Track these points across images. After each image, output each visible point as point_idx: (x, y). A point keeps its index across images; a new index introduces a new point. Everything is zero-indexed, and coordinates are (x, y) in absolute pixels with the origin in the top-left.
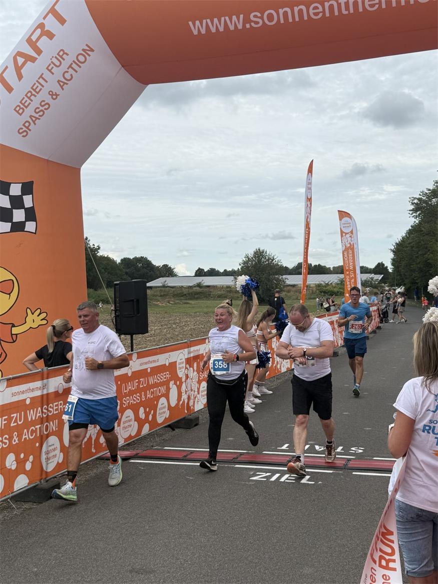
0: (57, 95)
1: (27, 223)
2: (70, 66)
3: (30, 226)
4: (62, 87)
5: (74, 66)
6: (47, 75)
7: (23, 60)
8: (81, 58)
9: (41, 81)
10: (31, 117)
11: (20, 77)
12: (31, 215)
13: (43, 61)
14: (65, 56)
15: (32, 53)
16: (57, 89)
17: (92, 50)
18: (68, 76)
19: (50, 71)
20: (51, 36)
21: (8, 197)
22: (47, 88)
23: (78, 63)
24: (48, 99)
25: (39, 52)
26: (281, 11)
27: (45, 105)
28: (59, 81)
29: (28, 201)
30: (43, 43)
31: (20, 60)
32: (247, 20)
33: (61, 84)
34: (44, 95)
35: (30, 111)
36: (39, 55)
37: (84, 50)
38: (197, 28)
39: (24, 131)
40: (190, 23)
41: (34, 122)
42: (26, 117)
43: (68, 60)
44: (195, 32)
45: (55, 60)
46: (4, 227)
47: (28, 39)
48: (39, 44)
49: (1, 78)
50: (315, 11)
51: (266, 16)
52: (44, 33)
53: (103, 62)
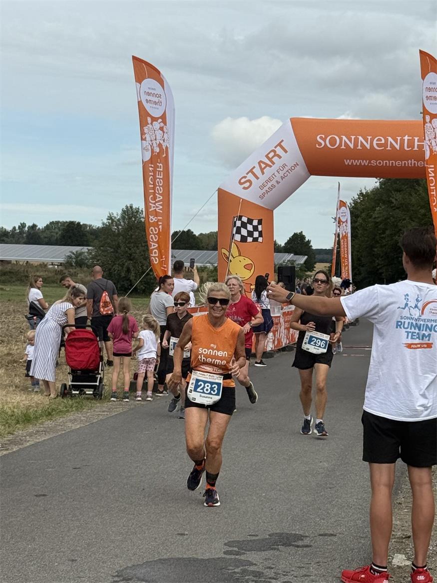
0: (279, 182)
2: (288, 171)
3: (260, 239)
4: (282, 179)
5: (289, 171)
6: (276, 173)
7: (265, 166)
8: (293, 168)
9: (273, 176)
10: (266, 191)
11: (263, 173)
12: (261, 234)
13: (275, 168)
14: (286, 167)
15: (270, 164)
16: (280, 180)
17: (298, 165)
18: (285, 175)
19: (278, 172)
20: (280, 157)
21: (252, 226)
22: (276, 179)
23: (291, 169)
24: (275, 184)
25: (273, 163)
26: (385, 162)
27: (273, 186)
28: (281, 177)
29: (260, 228)
30: (275, 159)
31: (263, 166)
32: (370, 162)
34: (274, 182)
35: (266, 188)
36: (273, 165)
37: (295, 165)
38: (347, 162)
39: (262, 197)
41: (267, 193)
42: (264, 191)
43: (287, 168)
44: (347, 164)
45: (281, 168)
46: (250, 239)
47: (267, 156)
48: (273, 160)
49: (251, 171)
50: (398, 163)
51: (378, 162)
52: (276, 155)
53: (301, 169)
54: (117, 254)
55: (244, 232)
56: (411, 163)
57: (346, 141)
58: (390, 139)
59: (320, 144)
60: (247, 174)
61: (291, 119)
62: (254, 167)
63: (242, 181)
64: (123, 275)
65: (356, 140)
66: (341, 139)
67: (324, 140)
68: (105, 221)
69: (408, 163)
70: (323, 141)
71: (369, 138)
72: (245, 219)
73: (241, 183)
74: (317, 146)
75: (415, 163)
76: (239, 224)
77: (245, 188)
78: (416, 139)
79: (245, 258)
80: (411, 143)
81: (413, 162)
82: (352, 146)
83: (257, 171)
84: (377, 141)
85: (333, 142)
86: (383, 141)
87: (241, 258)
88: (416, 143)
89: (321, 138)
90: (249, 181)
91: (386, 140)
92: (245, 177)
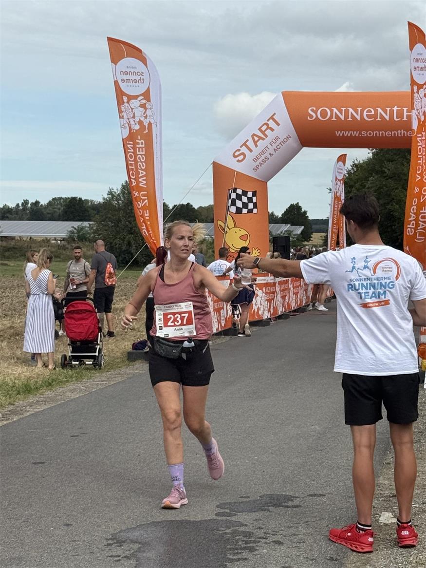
0: (272, 155)
1: (254, 209)
2: (280, 143)
3: (255, 211)
4: (275, 152)
5: (282, 143)
6: (269, 146)
7: (258, 138)
8: (285, 140)
9: (267, 148)
10: (260, 163)
11: (256, 146)
12: (255, 206)
13: (268, 141)
14: (278, 139)
15: (265, 138)
16: (273, 152)
17: (290, 137)
18: (278, 147)
19: (271, 145)
20: (272, 130)
21: (246, 198)
22: (269, 151)
23: (284, 142)
24: (269, 156)
25: (266, 136)
26: (375, 132)
27: (267, 158)
28: (274, 149)
29: (254, 199)
30: (268, 132)
31: (256, 139)
32: (360, 133)
33: (275, 150)
34: (267, 155)
35: (260, 161)
37: (287, 137)
38: (338, 133)
39: (256, 169)
40: (336, 132)
41: (261, 166)
42: (258, 163)
43: (279, 141)
44: (338, 135)
45: (273, 140)
46: (245, 211)
47: (260, 129)
48: (266, 132)
49: (245, 144)
50: (388, 134)
51: (368, 133)
52: (268, 128)
53: (293, 142)
54: (118, 229)
55: (239, 204)
56: (401, 133)
57: (336, 113)
58: (380, 110)
59: (311, 116)
60: (241, 147)
61: (283, 93)
62: (248, 140)
63: (236, 154)
64: (124, 248)
65: (347, 112)
66: (332, 111)
67: (316, 112)
68: (106, 196)
69: (398, 133)
70: (314, 114)
71: (359, 109)
72: (239, 191)
73: (235, 156)
74: (309, 118)
75: (404, 133)
76: (234, 196)
77: (239, 161)
78: (405, 109)
79: (241, 229)
80: (400, 114)
81: (402, 132)
82: (342, 118)
83: (251, 144)
84: (367, 112)
85: (324, 114)
86: (373, 113)
87: (237, 229)
88: (405, 114)
89: (312, 110)
90: (243, 154)
91: (376, 111)
92: (239, 150)
